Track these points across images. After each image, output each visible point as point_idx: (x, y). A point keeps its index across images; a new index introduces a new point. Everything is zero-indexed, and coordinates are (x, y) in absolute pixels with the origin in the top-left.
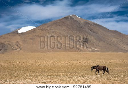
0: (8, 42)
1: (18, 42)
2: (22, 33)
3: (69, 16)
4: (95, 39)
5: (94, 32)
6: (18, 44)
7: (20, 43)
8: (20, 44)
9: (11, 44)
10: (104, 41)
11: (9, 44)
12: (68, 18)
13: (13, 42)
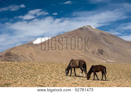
0: (21, 53)
1: (31, 53)
2: (36, 45)
3: (84, 27)
4: (111, 50)
5: (109, 43)
6: (31, 55)
7: (34, 54)
8: (33, 56)
9: (24, 55)
10: (119, 53)
11: (22, 56)
12: (83, 29)
13: (26, 53)
